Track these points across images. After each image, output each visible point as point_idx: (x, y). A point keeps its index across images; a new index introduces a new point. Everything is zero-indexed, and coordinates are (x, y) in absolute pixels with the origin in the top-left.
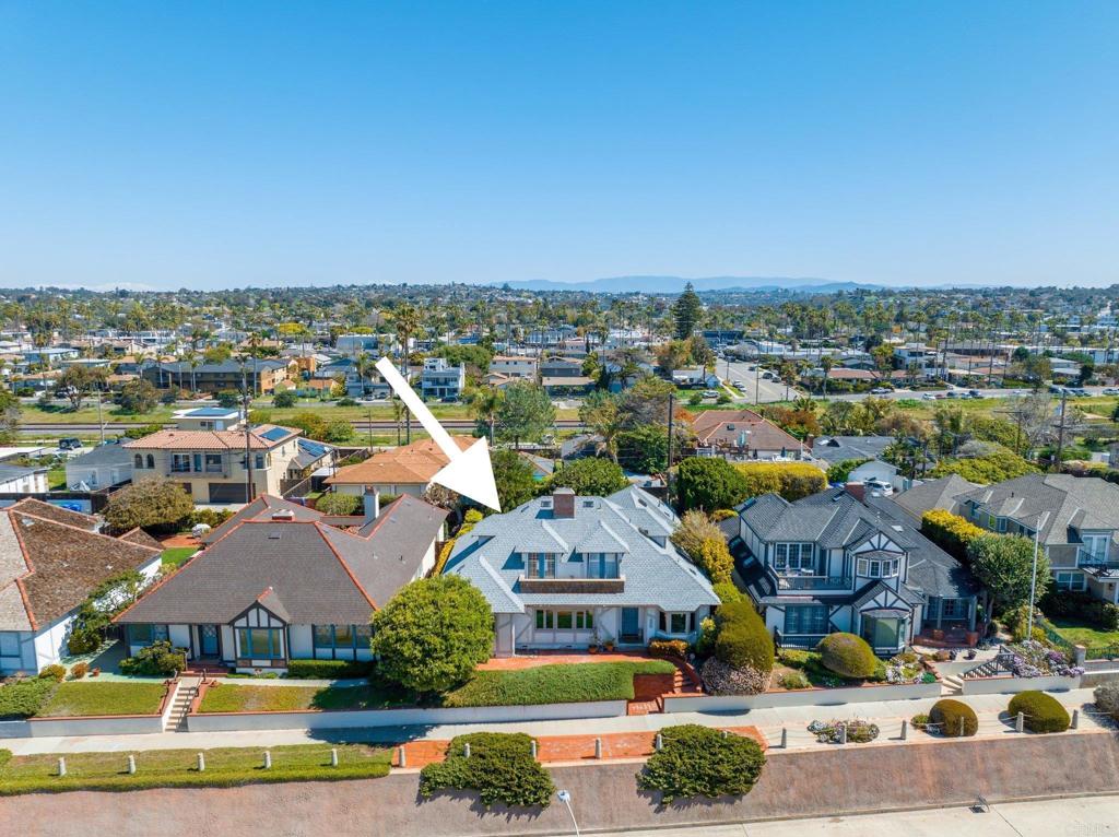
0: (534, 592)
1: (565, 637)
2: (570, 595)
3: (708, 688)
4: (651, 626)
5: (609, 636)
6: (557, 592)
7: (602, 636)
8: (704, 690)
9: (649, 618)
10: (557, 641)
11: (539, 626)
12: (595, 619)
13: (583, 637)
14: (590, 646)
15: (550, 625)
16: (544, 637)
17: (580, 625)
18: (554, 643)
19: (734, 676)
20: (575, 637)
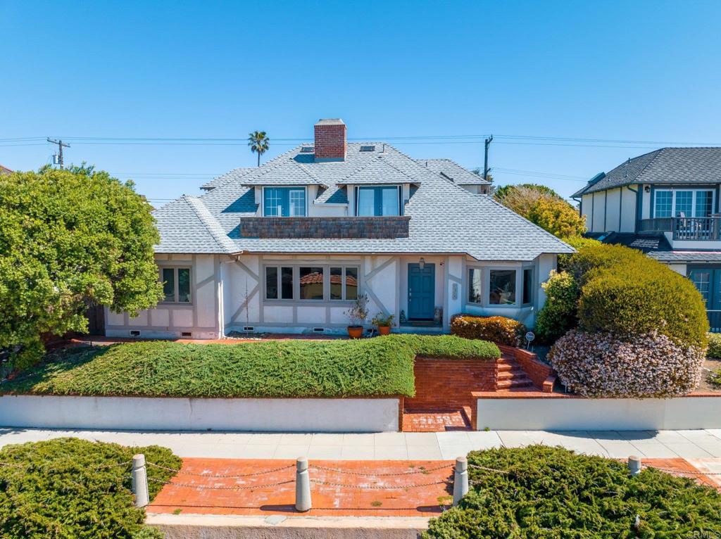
0: (261, 237)
1: (312, 314)
2: (318, 241)
3: (566, 382)
4: (455, 297)
5: (384, 312)
6: (299, 237)
7: (371, 309)
8: (559, 387)
9: (451, 283)
10: (300, 320)
11: (271, 294)
12: (361, 282)
13: (340, 314)
14: (350, 327)
15: (288, 294)
16: (280, 312)
17: (335, 296)
18: (295, 324)
19: (625, 353)
20: (328, 315)
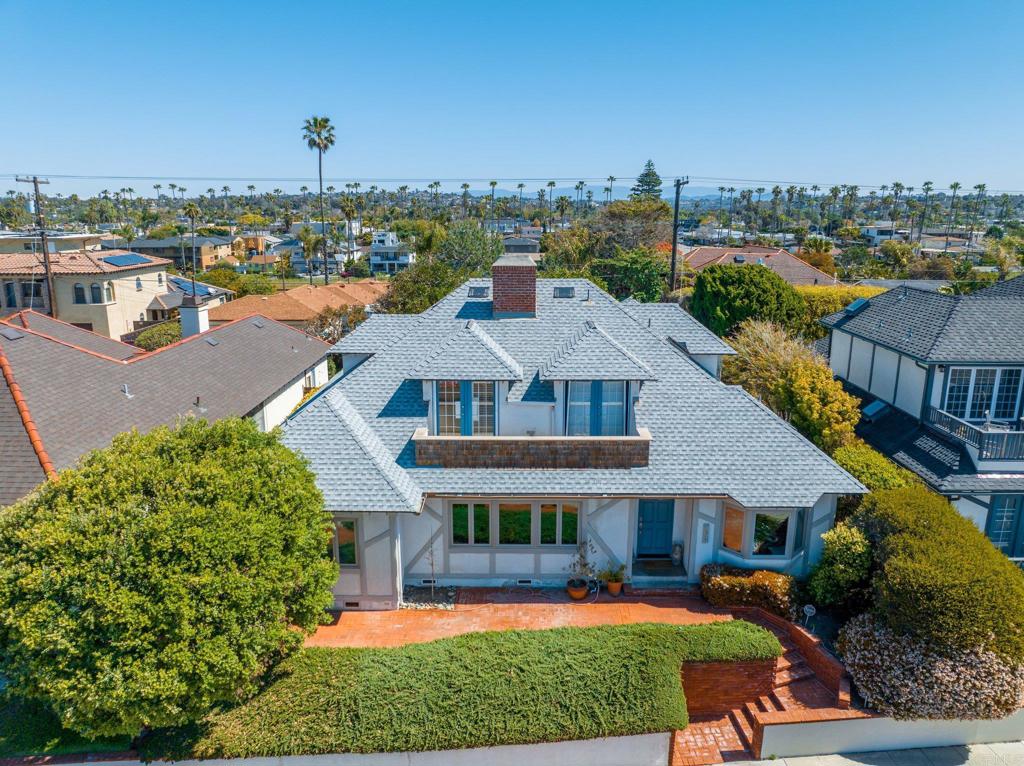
0: (445, 465)
1: (516, 563)
2: (527, 471)
4: (705, 540)
5: (613, 560)
6: (498, 465)
7: (597, 560)
8: (857, 702)
9: (701, 522)
10: (498, 570)
11: (460, 538)
12: (583, 523)
13: (555, 563)
15: (482, 539)
16: (471, 563)
17: (548, 539)
18: (493, 575)
19: (943, 671)
20: (537, 563)
